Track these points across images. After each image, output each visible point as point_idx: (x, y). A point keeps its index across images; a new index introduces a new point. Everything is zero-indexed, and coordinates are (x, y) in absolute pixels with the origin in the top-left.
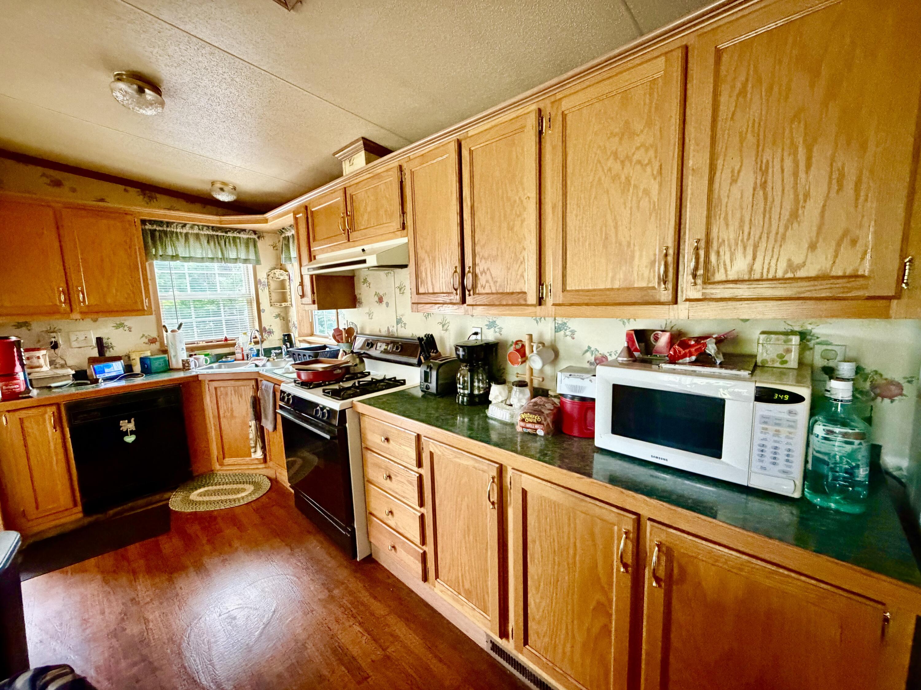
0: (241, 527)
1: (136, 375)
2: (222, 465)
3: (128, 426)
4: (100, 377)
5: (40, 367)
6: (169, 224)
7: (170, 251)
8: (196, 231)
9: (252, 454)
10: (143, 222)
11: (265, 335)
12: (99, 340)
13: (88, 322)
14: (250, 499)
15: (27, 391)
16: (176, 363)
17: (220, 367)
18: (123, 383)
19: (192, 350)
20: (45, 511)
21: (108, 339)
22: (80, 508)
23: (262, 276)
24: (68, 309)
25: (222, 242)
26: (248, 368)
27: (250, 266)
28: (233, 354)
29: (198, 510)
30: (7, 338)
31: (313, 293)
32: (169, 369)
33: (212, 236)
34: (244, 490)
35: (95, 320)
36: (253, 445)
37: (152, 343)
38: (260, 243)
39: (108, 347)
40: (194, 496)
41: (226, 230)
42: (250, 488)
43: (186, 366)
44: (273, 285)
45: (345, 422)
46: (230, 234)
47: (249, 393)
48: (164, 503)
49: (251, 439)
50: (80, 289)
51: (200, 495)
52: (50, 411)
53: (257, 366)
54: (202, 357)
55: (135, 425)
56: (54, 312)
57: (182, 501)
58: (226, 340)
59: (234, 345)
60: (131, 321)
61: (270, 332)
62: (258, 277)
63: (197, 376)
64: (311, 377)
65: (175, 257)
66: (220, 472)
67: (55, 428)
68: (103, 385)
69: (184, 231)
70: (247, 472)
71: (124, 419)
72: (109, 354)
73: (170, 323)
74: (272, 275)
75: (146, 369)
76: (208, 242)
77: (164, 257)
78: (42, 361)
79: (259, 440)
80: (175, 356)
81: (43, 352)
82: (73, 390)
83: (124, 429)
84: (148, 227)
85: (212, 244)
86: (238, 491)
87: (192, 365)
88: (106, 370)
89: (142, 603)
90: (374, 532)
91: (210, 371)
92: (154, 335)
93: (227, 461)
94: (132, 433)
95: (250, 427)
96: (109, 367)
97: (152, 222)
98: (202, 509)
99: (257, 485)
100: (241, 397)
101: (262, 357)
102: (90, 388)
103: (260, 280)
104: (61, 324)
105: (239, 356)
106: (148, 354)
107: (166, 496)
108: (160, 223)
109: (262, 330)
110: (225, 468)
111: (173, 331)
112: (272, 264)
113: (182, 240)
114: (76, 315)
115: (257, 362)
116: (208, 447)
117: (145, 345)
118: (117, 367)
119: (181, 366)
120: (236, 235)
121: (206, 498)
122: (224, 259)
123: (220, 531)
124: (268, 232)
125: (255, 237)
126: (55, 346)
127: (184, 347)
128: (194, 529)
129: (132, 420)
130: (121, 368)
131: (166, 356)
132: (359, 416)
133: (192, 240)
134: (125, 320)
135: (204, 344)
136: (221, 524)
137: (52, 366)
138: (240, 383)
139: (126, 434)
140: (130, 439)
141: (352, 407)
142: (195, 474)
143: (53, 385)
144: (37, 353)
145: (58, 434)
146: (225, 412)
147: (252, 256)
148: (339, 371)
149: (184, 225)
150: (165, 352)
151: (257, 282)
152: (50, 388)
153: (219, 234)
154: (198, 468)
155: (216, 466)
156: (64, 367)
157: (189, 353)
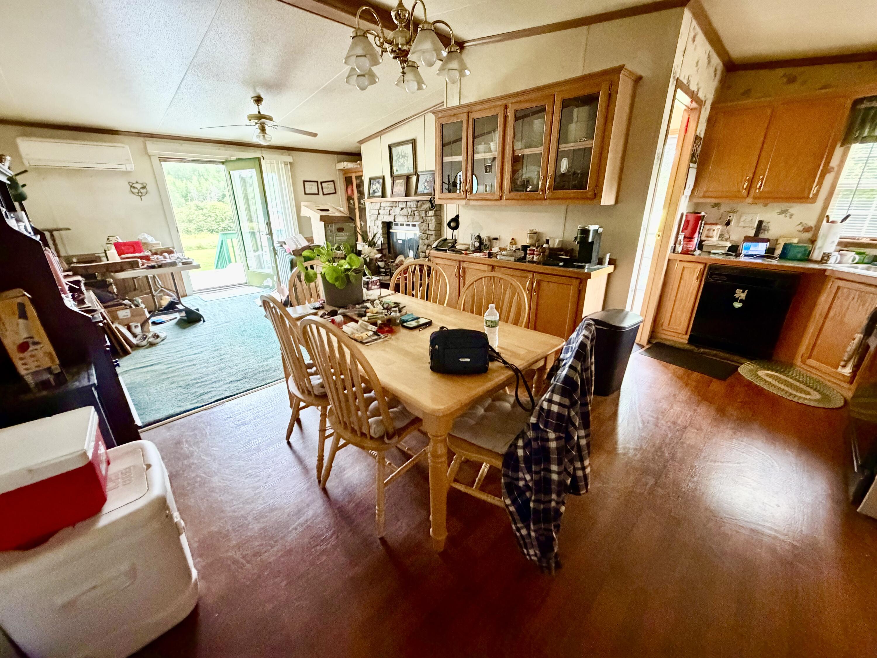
1: (773, 257)
2: (803, 362)
3: (741, 294)
4: (744, 252)
5: (712, 237)
9: (840, 367)
12: (761, 222)
13: (758, 207)
14: (810, 403)
15: (695, 250)
16: (816, 256)
17: (868, 269)
19: (844, 244)
20: (671, 328)
21: (768, 223)
22: (687, 337)
24: (745, 195)
29: (755, 382)
30: (700, 213)
32: (806, 258)
34: (808, 393)
35: (765, 205)
36: (845, 358)
37: (806, 231)
39: (765, 230)
40: (762, 373)
42: (816, 396)
43: (826, 258)
48: (738, 365)
49: (847, 352)
50: (761, 177)
51: (767, 375)
52: (701, 266)
54: (852, 255)
55: (746, 296)
56: (736, 197)
57: (750, 370)
60: (795, 208)
63: (827, 271)
66: (799, 369)
67: (697, 279)
68: (742, 259)
70: (826, 382)
71: (740, 288)
72: (762, 235)
73: (835, 214)
75: (783, 256)
77: (864, 140)
78: (715, 233)
79: (857, 356)
80: (820, 248)
81: (719, 227)
82: (722, 258)
83: (737, 296)
84: (865, 105)
86: (802, 391)
87: (833, 260)
88: (751, 249)
89: (677, 399)
91: (852, 270)
92: (812, 223)
93: (812, 362)
94: (741, 301)
95: (854, 339)
96: (755, 246)
98: (759, 383)
99: (825, 397)
100: (864, 305)
102: (732, 258)
104: (738, 206)
106: (795, 241)
107: (742, 361)
110: (804, 366)
111: (834, 223)
114: (749, 200)
116: (800, 341)
117: (797, 232)
118: (761, 248)
119: (819, 258)
121: (770, 380)
126: (728, 223)
127: (838, 240)
128: (741, 389)
129: (747, 291)
130: (764, 249)
131: (810, 246)
134: (790, 207)
135: (867, 241)
137: (720, 239)
138: (870, 289)
139: (736, 300)
140: (737, 305)
142: (775, 357)
143: (712, 251)
144: (714, 227)
145: (697, 283)
146: (835, 315)
150: (813, 241)
152: (710, 253)
154: (781, 354)
155: (798, 361)
156: (727, 240)
157: (839, 248)
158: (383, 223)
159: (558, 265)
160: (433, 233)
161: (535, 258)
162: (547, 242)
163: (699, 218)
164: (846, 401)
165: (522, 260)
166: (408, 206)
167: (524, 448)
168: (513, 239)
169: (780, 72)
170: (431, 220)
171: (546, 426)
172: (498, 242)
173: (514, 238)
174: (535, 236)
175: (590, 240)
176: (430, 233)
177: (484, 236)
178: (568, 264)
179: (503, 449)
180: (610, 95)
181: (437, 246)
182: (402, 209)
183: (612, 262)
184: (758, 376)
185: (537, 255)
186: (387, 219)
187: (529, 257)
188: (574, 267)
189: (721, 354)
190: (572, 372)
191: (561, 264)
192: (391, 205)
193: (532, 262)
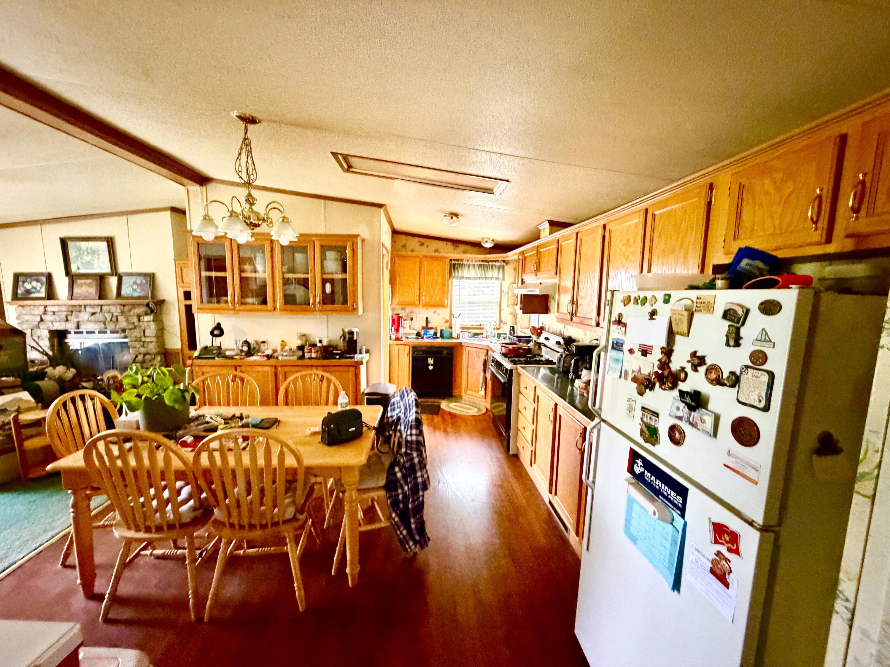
0: (466, 424)
1: (438, 338)
2: (466, 394)
4: (425, 336)
5: (407, 328)
6: (462, 260)
7: (460, 275)
8: (474, 263)
9: (480, 392)
10: (451, 260)
11: (502, 325)
12: (427, 319)
13: (424, 310)
14: (474, 414)
15: (402, 338)
16: (455, 335)
17: (474, 340)
18: (433, 341)
19: (463, 328)
21: (430, 318)
23: (505, 288)
24: (418, 303)
25: (486, 269)
26: (486, 343)
27: (499, 282)
28: (482, 334)
29: (451, 411)
30: (399, 315)
31: (521, 303)
32: (451, 337)
33: (481, 265)
34: (473, 410)
35: (427, 309)
36: (481, 386)
37: (447, 322)
38: (506, 268)
39: (429, 323)
40: (452, 405)
41: (488, 262)
42: (476, 410)
43: (458, 336)
44: (510, 294)
45: (512, 376)
46: (490, 263)
47: (483, 357)
48: (439, 404)
49: (480, 383)
50: (423, 294)
51: (454, 405)
52: (408, 347)
53: (491, 342)
54: (466, 333)
55: (434, 362)
56: (413, 304)
57: (446, 405)
58: (480, 325)
59: (482, 329)
60: (440, 310)
61: (505, 324)
62: (503, 289)
63: (461, 343)
64: (507, 351)
65: (462, 278)
66: (465, 398)
67: (407, 355)
68: (425, 340)
69: (468, 263)
70: (477, 401)
71: (430, 357)
72: (430, 326)
73: (455, 313)
74: (511, 287)
75: (442, 336)
76: (479, 268)
77: (457, 278)
78: (408, 326)
79: (484, 385)
80: (455, 331)
81: (409, 322)
82: (415, 340)
83: (429, 362)
84: (453, 262)
85: (480, 269)
86: (470, 409)
87: (461, 337)
88: (427, 333)
90: (519, 441)
91: (469, 342)
92: (448, 318)
93: (468, 392)
94: (432, 365)
95: (481, 376)
96: (429, 332)
97: (454, 260)
98: (453, 411)
99: (479, 410)
100: (479, 358)
101: (495, 338)
102: (420, 340)
103: (503, 291)
104: (415, 309)
105: (485, 336)
106: (444, 328)
107: (441, 401)
108: (458, 260)
109: (501, 321)
111: (456, 317)
112: (512, 280)
113: (467, 268)
114: (421, 306)
115: (492, 341)
116: (461, 384)
117: (444, 323)
118: (431, 332)
119: (456, 337)
120: (494, 263)
121: (456, 408)
122: (485, 278)
123: (457, 421)
124: (512, 260)
125: (504, 264)
126: (412, 319)
127: (460, 326)
128: (447, 417)
129: (433, 359)
130: (433, 334)
131: (451, 330)
132: (519, 375)
133: (471, 267)
135: (469, 326)
136: (458, 419)
137: (410, 328)
138: (479, 350)
139: (429, 365)
140: (431, 368)
141: (517, 369)
142: (454, 394)
143: (409, 337)
144: (407, 322)
145: (408, 358)
146: (471, 365)
147: (501, 276)
148: (521, 351)
149: (468, 261)
150: (451, 328)
151: (502, 291)
153: (485, 263)
154: (456, 392)
155: (463, 394)
156: (413, 329)
157: (461, 330)
158: (51, 332)
159: (336, 358)
160: (154, 339)
161: (313, 355)
162: (320, 341)
163: (399, 318)
164: (487, 409)
165: (302, 357)
166: (103, 311)
167: (401, 470)
168: (283, 341)
169: (417, 239)
170: (149, 326)
171: (411, 450)
172: (266, 344)
173: (283, 339)
174: (304, 338)
175: (355, 338)
176: (148, 340)
177: (251, 341)
178: (342, 356)
179: (382, 482)
180: (353, 249)
181: (200, 355)
182: (93, 314)
183: (367, 352)
184: (450, 408)
185: (314, 353)
186: (59, 326)
187: (307, 355)
188: (347, 358)
189: (430, 400)
190: (417, 415)
191: (338, 357)
192: (71, 309)
193: (311, 358)
